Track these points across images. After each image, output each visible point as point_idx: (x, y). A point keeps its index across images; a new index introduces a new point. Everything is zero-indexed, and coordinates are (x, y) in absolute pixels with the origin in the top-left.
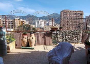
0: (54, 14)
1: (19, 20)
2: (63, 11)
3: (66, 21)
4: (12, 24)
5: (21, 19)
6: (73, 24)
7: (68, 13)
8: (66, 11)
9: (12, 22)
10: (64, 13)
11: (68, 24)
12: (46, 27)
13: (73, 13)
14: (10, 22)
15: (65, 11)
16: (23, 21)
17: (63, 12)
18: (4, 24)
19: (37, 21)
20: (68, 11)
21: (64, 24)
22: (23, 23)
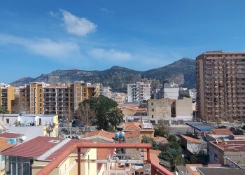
0: (183, 61)
1: (83, 84)
2: (203, 55)
3: (215, 85)
4: (67, 95)
5: (88, 83)
6: (238, 94)
7: (219, 60)
8: (213, 56)
9: (67, 90)
10: (207, 63)
11: (221, 92)
12: (152, 104)
13: (236, 60)
14: (62, 92)
15: (208, 56)
16: (93, 89)
17: (203, 58)
18: (48, 95)
19: (132, 85)
20: (219, 56)
21: (207, 94)
22: (94, 94)
